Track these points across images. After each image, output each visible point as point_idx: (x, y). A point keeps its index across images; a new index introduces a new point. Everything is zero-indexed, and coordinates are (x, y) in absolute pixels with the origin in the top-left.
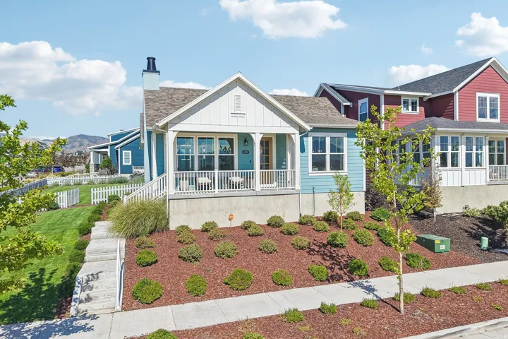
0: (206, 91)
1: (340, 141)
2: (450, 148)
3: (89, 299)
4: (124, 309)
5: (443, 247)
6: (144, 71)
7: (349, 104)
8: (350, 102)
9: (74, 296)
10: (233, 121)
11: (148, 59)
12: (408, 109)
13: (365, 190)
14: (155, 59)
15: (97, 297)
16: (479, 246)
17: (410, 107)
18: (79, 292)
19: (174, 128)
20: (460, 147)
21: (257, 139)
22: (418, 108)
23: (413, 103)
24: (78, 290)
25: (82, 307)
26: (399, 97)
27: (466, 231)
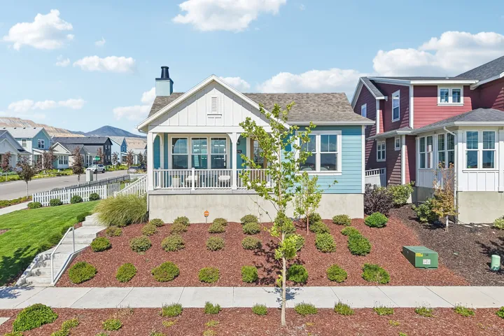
0: (182, 93)
1: (334, 139)
2: (480, 146)
3: (38, 273)
4: (56, 285)
5: (427, 262)
6: (157, 79)
7: (383, 98)
8: (385, 95)
9: (27, 270)
10: (211, 122)
11: (162, 68)
12: (447, 100)
13: (363, 192)
14: (167, 68)
15: (44, 273)
16: (489, 264)
17: (450, 98)
18: (32, 267)
19: (153, 130)
20: (496, 144)
21: (234, 139)
22: (462, 98)
23: (454, 93)
24: (32, 265)
25: (29, 279)
26: (435, 87)
27: (483, 246)
